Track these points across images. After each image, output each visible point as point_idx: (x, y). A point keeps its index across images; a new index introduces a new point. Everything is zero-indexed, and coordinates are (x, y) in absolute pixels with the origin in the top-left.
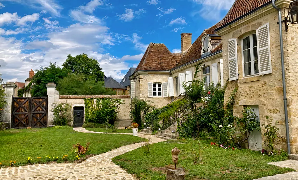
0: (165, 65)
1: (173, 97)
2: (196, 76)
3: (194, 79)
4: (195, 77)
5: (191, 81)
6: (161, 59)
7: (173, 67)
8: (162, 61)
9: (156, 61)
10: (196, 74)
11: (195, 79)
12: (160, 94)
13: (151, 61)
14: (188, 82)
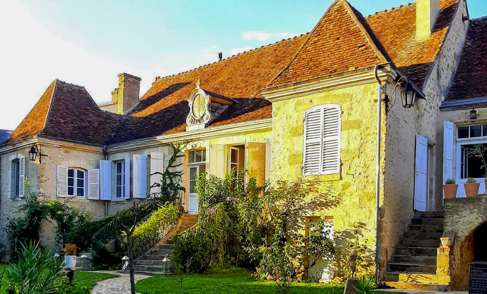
0: (91, 133)
1: (109, 201)
2: (173, 165)
3: (168, 168)
4: (170, 166)
5: (160, 174)
6: (81, 119)
7: (107, 140)
8: (84, 124)
9: (72, 123)
10: (173, 159)
11: (171, 170)
12: (81, 192)
13: (62, 121)
14: (154, 174)
